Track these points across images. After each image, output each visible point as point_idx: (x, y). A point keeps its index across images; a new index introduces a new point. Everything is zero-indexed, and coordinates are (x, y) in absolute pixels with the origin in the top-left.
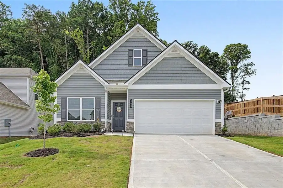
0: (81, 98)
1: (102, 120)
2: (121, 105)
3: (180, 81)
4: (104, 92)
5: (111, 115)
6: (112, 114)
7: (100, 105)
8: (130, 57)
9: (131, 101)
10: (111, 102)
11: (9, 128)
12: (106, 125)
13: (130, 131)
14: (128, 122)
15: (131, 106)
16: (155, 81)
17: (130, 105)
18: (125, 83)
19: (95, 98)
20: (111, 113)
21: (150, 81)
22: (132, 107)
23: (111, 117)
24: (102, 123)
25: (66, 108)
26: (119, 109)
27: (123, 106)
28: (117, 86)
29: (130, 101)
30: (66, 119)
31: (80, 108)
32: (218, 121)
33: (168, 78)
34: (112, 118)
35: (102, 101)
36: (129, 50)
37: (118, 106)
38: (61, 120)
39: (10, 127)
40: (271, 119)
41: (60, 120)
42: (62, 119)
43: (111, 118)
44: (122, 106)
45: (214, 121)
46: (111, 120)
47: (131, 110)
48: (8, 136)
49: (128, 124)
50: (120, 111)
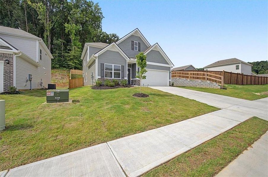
0: (113, 65)
1: (125, 78)
4: (126, 63)
8: (133, 45)
11: (30, 82)
19: (121, 65)
25: (104, 70)
30: (104, 77)
31: (112, 71)
32: (170, 80)
35: (124, 68)
36: (132, 41)
39: (32, 82)
40: (183, 80)
41: (100, 77)
45: (169, 80)
48: (30, 89)
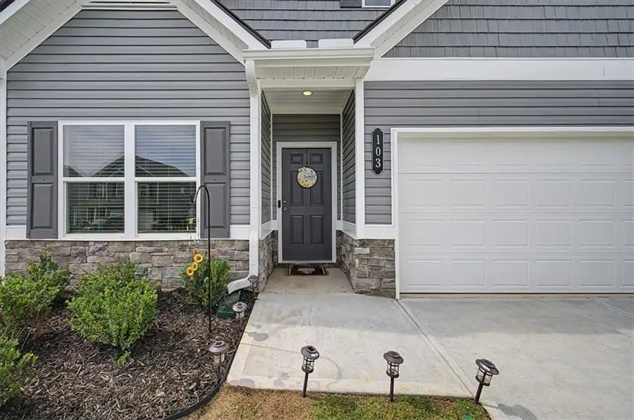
0: (129, 127)
1: (237, 232)
2: (317, 159)
3: (613, 40)
4: (242, 94)
5: (275, 199)
6: (279, 197)
7: (226, 161)
9: (378, 140)
10: (275, 149)
12: (254, 254)
13: (373, 283)
14: (363, 243)
15: (378, 165)
16: (492, 40)
17: (370, 156)
18: (356, 39)
19: (197, 123)
20: (275, 193)
21: (471, 40)
22: (381, 169)
23: (275, 206)
24: (238, 246)
25: (52, 172)
26: (307, 177)
27: (321, 162)
28: (312, 53)
29: (370, 139)
30: (52, 226)
31: (122, 175)
33: (554, 26)
34: (279, 211)
35: (234, 138)
37: (301, 164)
38: (29, 235)
41: (21, 233)
42: (31, 226)
43: (275, 212)
44: (318, 163)
46: (275, 219)
47: (378, 180)
49: (367, 250)
50: (311, 183)
